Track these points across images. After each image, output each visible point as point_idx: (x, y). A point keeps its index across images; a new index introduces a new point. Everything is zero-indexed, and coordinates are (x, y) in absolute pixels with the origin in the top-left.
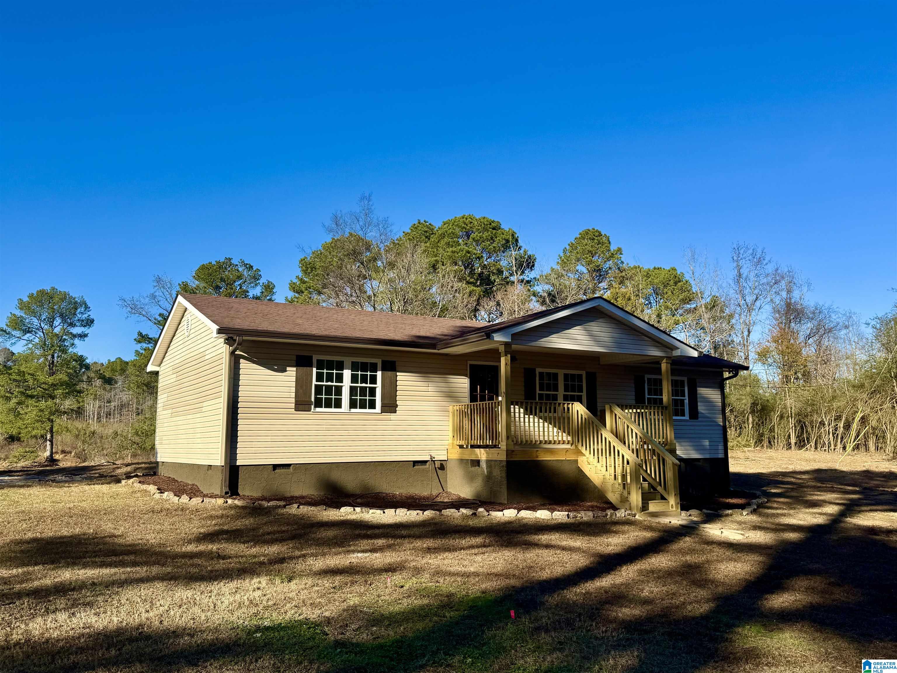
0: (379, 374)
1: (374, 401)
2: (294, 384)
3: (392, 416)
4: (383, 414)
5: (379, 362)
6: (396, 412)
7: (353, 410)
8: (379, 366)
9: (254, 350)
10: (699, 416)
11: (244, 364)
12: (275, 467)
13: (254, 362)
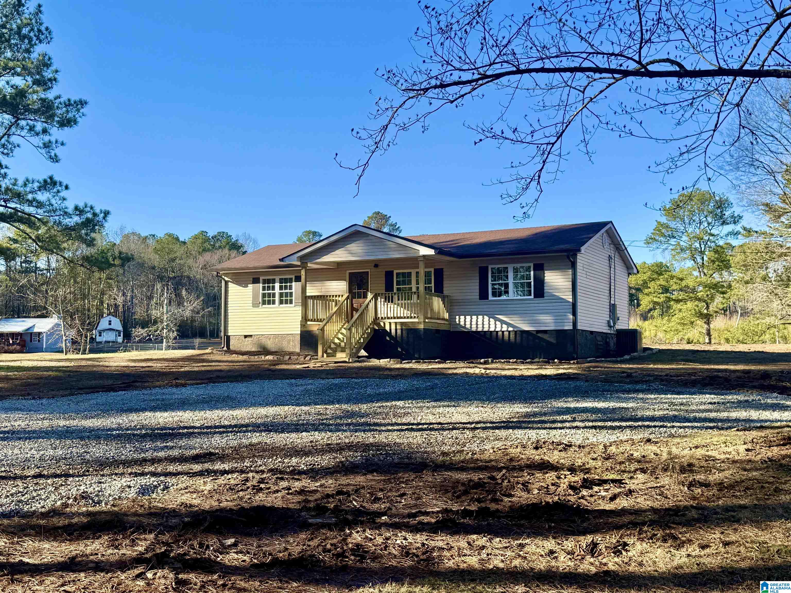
0: (293, 284)
1: (292, 300)
2: (251, 293)
5: (293, 277)
7: (281, 305)
8: (293, 279)
9: (234, 277)
10: (545, 295)
11: (230, 285)
12: (246, 337)
13: (234, 283)
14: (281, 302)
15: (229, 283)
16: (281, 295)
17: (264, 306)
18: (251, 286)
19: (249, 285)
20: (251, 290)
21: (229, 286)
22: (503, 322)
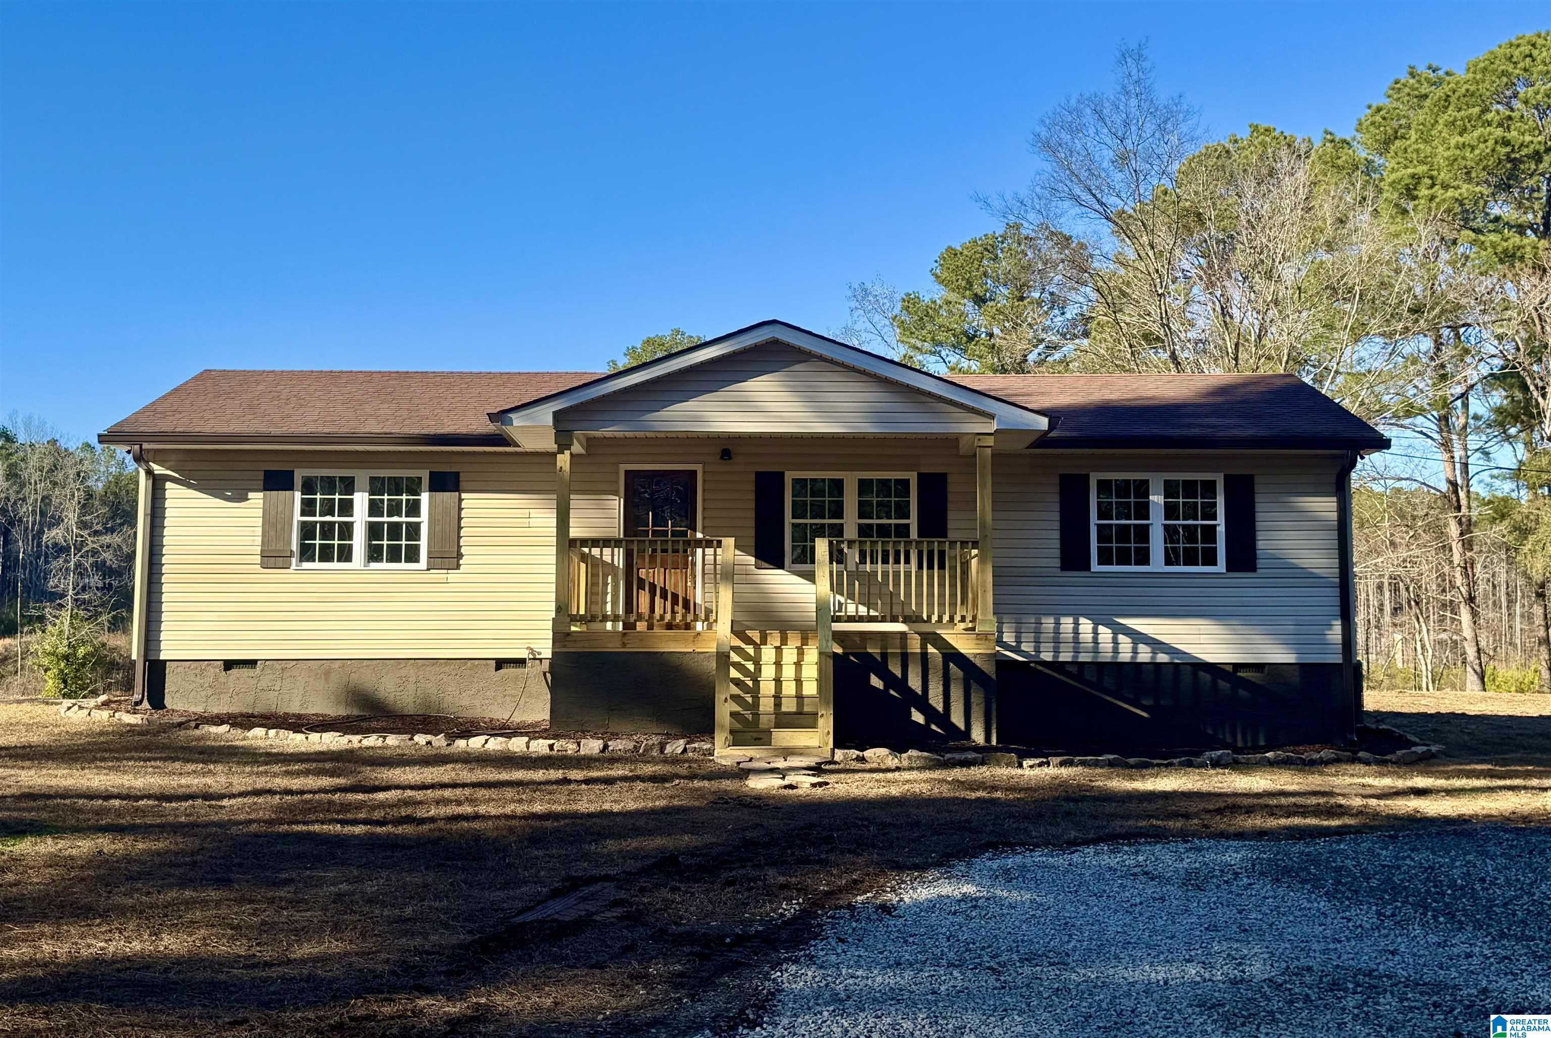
0: (425, 498)
1: (417, 547)
2: (260, 522)
3: (453, 576)
4: (432, 571)
5: (425, 475)
6: (458, 567)
7: (374, 565)
8: (425, 483)
9: (190, 465)
10: (1260, 563)
11: (172, 491)
12: (229, 665)
13: (189, 486)
14: (374, 554)
15: (168, 485)
16: (374, 531)
17: (306, 565)
18: (257, 498)
19: (251, 495)
20: (260, 512)
21: (168, 494)
22: (1138, 637)
